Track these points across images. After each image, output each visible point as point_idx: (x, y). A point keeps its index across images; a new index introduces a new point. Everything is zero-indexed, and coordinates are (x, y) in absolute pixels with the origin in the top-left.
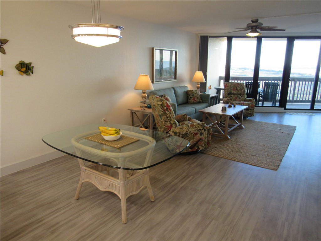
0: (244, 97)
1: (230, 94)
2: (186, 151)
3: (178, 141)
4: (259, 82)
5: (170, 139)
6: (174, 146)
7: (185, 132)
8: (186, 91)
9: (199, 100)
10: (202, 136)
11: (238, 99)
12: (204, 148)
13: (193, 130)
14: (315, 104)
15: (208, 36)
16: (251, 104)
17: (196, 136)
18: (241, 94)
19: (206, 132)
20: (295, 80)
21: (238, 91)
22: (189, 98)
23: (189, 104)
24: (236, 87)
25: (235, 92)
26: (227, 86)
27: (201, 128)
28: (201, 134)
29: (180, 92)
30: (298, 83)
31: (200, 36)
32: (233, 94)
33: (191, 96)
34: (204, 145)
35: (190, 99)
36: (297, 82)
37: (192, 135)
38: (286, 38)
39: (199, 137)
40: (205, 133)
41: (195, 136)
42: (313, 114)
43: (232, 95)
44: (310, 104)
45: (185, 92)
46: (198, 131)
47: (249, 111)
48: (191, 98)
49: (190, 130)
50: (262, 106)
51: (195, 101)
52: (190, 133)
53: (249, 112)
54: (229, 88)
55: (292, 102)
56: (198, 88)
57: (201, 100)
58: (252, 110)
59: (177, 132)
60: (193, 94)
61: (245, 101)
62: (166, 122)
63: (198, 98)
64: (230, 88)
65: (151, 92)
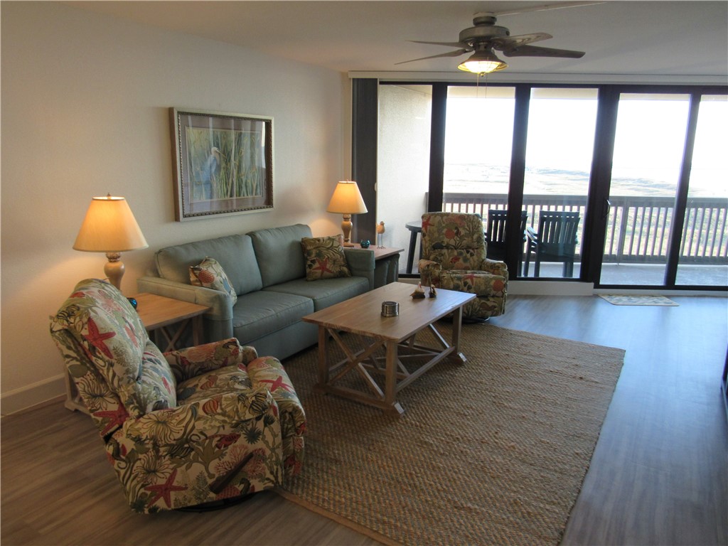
0: (479, 255)
1: (438, 246)
2: (199, 502)
3: (155, 471)
4: (523, 208)
5: (123, 464)
6: (142, 490)
7: (178, 436)
8: (300, 240)
9: (338, 269)
10: (259, 444)
11: (461, 261)
12: (271, 485)
13: (213, 427)
14: (679, 265)
15: (376, 79)
16: (494, 278)
17: (230, 447)
18: (470, 248)
19: (276, 426)
20: (625, 202)
21: (462, 238)
22: (309, 263)
23: (307, 281)
24: (456, 228)
25: (452, 242)
26: (430, 225)
27: (248, 416)
28: (253, 436)
29: (276, 243)
30: (632, 211)
31: (353, 79)
32: (447, 247)
33: (313, 255)
34: (272, 473)
35: (310, 266)
36: (630, 208)
37: (214, 443)
38: (597, 90)
39: (243, 447)
40: (271, 430)
41: (226, 446)
42: (674, 303)
43: (445, 251)
44: (665, 265)
45: (294, 244)
46: (236, 426)
47: (488, 300)
48: (313, 262)
49: (200, 425)
50: (537, 278)
51: (326, 273)
52: (203, 437)
53: (488, 303)
54: (435, 229)
55: (619, 261)
56: (346, 230)
57: (345, 269)
58: (497, 297)
59: (144, 437)
60: (320, 252)
61: (480, 268)
62: (95, 396)
63: (335, 261)
64: (439, 231)
65: (160, 251)
